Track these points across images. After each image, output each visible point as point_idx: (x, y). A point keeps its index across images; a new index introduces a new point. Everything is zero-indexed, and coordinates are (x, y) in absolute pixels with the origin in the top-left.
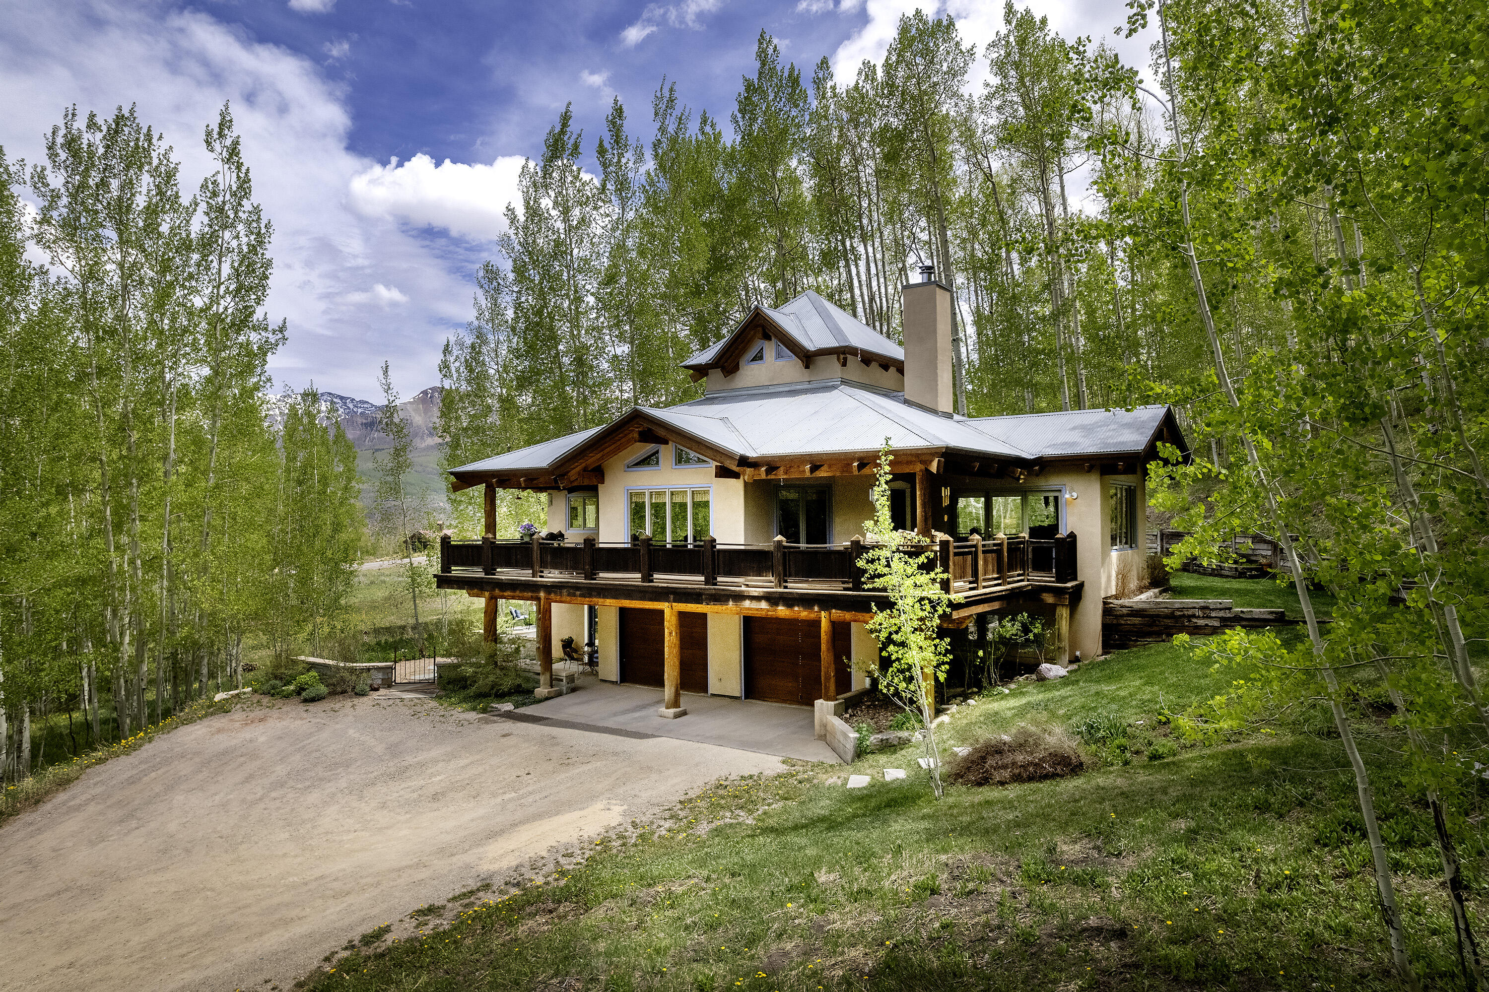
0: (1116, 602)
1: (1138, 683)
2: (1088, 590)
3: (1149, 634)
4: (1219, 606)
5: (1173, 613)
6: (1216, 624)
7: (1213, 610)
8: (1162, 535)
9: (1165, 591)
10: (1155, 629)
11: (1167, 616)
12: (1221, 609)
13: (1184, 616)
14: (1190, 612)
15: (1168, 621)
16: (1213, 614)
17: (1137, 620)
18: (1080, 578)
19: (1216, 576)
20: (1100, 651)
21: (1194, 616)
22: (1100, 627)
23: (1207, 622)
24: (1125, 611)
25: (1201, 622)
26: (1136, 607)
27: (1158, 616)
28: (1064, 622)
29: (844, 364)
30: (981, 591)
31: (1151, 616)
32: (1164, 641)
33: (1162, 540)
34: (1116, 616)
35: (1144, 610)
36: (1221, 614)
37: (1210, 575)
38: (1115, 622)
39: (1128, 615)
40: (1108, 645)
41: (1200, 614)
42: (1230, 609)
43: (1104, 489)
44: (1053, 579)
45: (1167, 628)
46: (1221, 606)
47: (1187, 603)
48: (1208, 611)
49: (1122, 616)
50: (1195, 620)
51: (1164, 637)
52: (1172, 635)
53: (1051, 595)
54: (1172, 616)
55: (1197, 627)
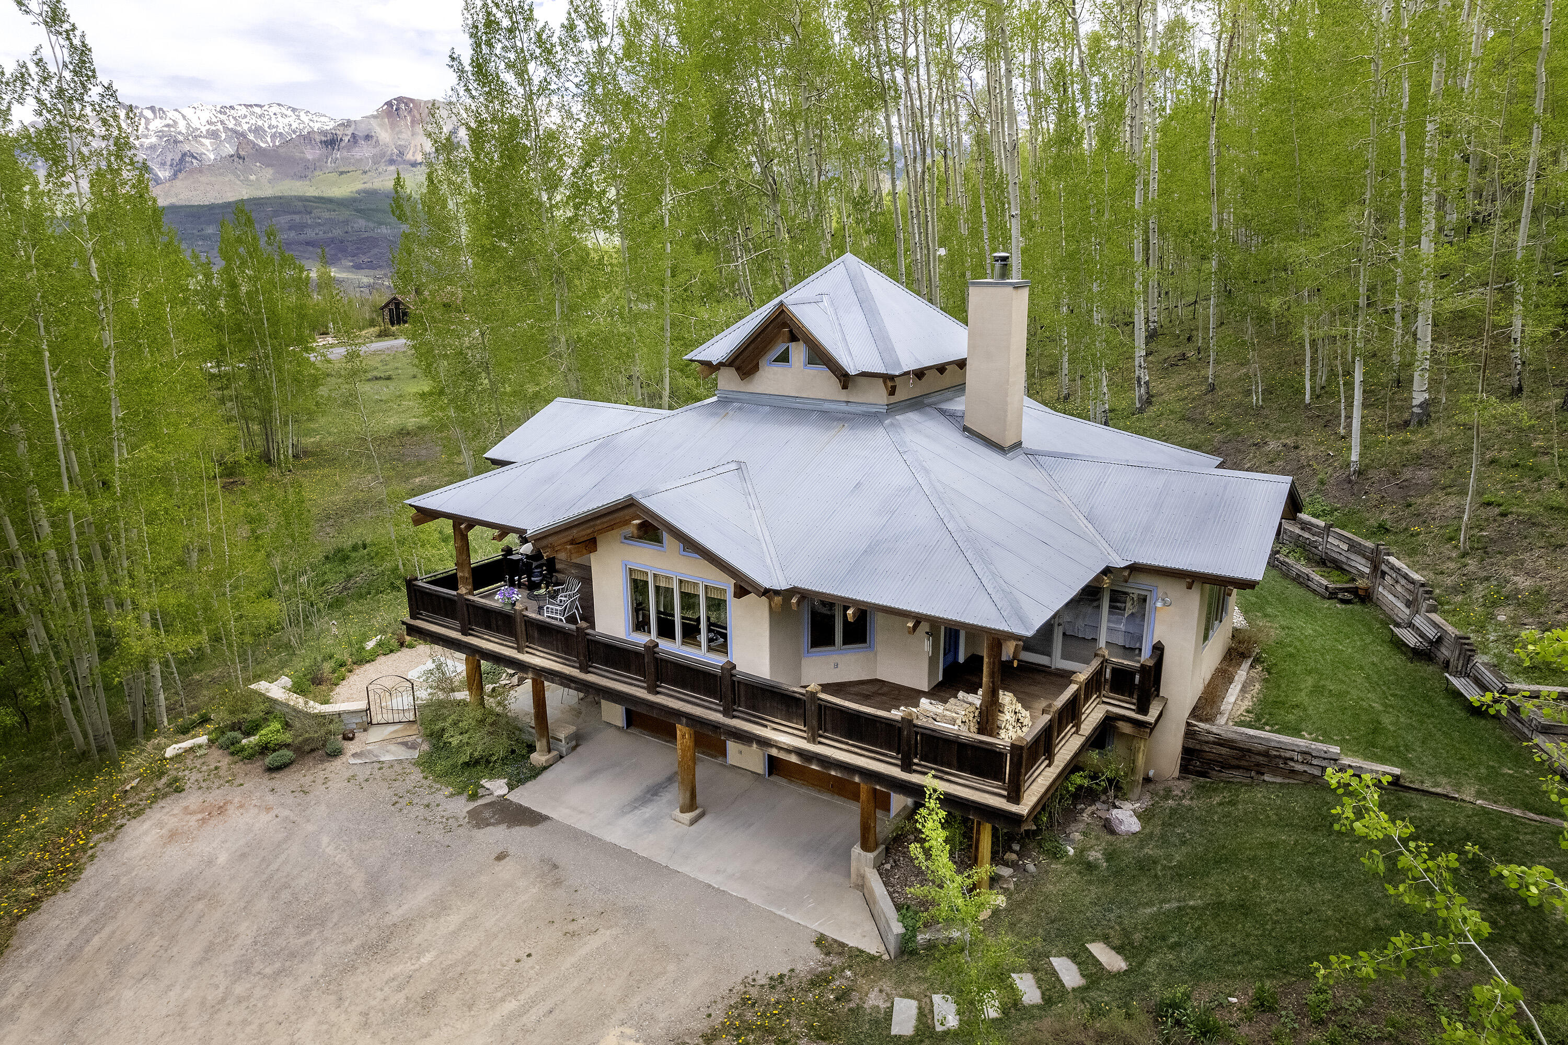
0: (1201, 725)
3: (1238, 767)
4: (1323, 755)
5: (1267, 751)
6: (1317, 773)
7: (1315, 757)
10: (1243, 763)
11: (1259, 753)
12: (1324, 759)
13: (1280, 757)
14: (1288, 754)
15: (1261, 759)
16: (1315, 762)
17: (1224, 751)
20: (1176, 774)
21: (1292, 759)
22: (1179, 749)
23: (1306, 768)
24: (1211, 738)
25: (1300, 767)
26: (1223, 736)
27: (1249, 751)
28: (1141, 755)
29: (892, 393)
30: (1054, 768)
31: (1241, 749)
32: (1252, 778)
34: (1201, 742)
35: (1232, 741)
36: (1324, 763)
37: (1294, 579)
38: (1198, 747)
39: (1214, 743)
40: (1186, 769)
41: (1300, 758)
42: (1336, 760)
44: (1133, 707)
45: (1258, 765)
46: (1325, 756)
47: (1285, 743)
48: (1309, 758)
49: (1207, 742)
50: (1292, 764)
51: (1253, 773)
52: (1263, 774)
53: (1129, 725)
54: (1266, 754)
55: (1293, 771)
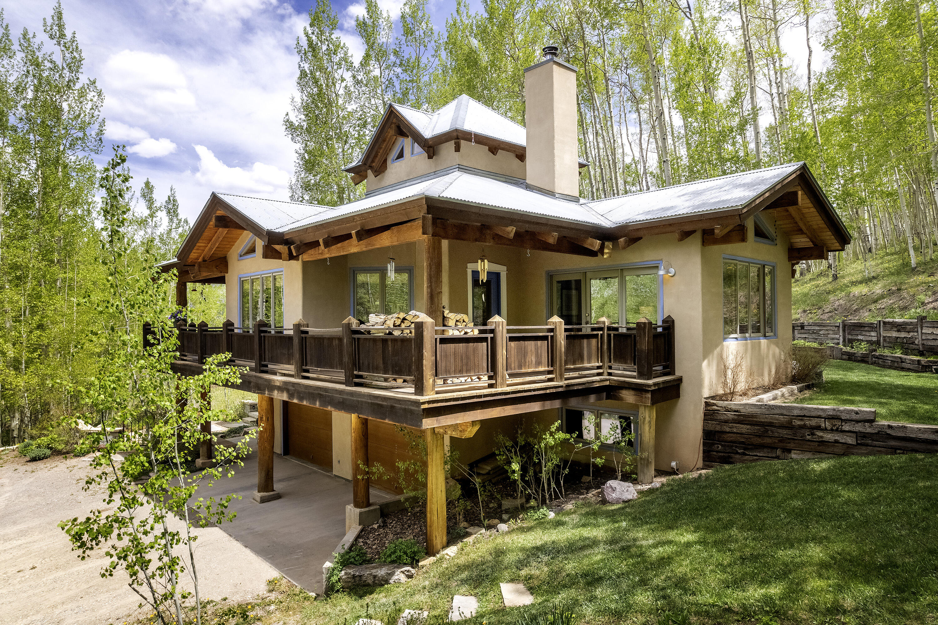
0: (720, 403)
1: (689, 537)
2: (685, 387)
3: (761, 447)
4: (854, 417)
5: (790, 422)
6: (851, 440)
7: (846, 421)
8: (844, 326)
9: (808, 387)
10: (768, 441)
11: (782, 426)
12: (858, 421)
13: (804, 427)
14: (814, 422)
15: (784, 433)
16: (846, 427)
17: (744, 428)
18: (678, 373)
19: (896, 368)
20: (700, 463)
21: (818, 428)
22: (700, 433)
23: (837, 437)
24: (730, 415)
25: (829, 437)
26: (743, 411)
27: (771, 424)
28: (647, 428)
29: (458, 149)
30: (499, 390)
31: (762, 424)
32: (778, 458)
33: (844, 331)
34: (720, 421)
35: (752, 416)
36: (858, 428)
38: (718, 428)
39: (735, 421)
40: (710, 456)
41: (828, 425)
42: (871, 421)
43: (706, 261)
44: (635, 374)
45: (782, 440)
46: (857, 417)
47: (809, 409)
48: (838, 423)
49: (726, 422)
50: (820, 434)
51: (779, 452)
52: (789, 451)
53: (632, 392)
54: (788, 426)
55: (823, 443)
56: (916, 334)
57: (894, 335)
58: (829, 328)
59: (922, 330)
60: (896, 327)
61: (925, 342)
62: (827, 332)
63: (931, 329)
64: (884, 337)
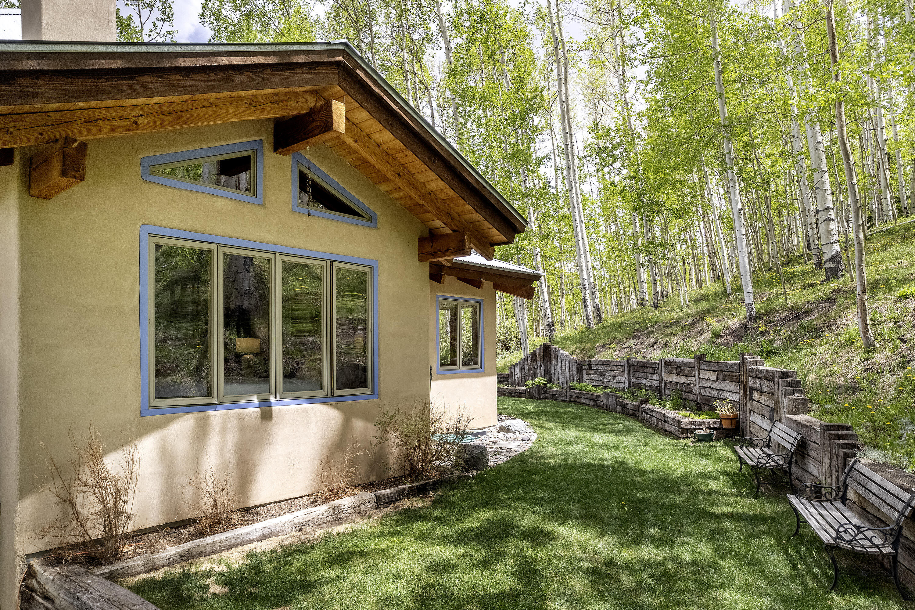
8: (629, 366)
56: (693, 379)
57: (674, 380)
58: (615, 368)
59: (699, 373)
60: (676, 369)
61: (702, 391)
62: (613, 374)
63: (707, 372)
64: (666, 382)
